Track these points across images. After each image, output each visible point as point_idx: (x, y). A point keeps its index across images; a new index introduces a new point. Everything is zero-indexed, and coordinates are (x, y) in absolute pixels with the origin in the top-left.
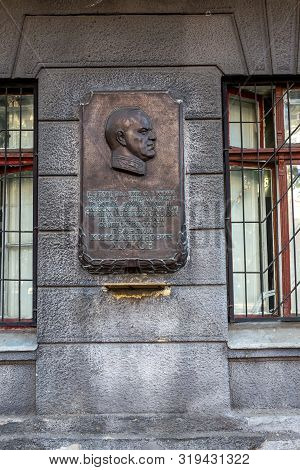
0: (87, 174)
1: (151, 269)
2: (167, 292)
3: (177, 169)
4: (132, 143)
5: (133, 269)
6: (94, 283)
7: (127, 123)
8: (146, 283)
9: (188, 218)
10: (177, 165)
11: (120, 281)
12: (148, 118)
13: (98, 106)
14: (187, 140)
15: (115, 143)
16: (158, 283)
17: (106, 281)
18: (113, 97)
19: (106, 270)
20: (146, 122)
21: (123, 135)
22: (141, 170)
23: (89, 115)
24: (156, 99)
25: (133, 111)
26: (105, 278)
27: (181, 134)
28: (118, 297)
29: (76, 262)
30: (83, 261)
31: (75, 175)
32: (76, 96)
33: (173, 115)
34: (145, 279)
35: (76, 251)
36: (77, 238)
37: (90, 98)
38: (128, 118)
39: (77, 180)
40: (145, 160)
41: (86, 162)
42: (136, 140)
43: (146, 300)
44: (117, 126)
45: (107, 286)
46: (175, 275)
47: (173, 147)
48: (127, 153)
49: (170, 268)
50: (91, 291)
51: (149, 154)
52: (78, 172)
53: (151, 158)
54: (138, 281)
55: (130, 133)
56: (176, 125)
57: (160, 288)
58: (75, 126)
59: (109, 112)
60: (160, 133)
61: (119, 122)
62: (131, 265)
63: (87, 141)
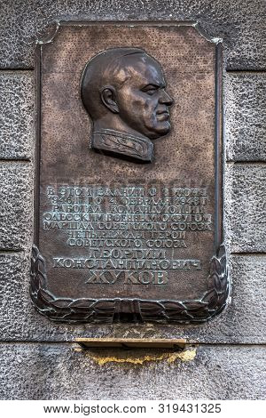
0: (48, 157)
1: (162, 317)
2: (189, 355)
3: (210, 154)
4: (129, 108)
5: (129, 316)
6: (59, 338)
7: (122, 75)
8: (152, 339)
9: (229, 234)
10: (211, 146)
11: (104, 336)
12: (159, 67)
13: (69, 45)
14: (230, 105)
15: (99, 108)
16: (174, 339)
17: (79, 335)
18: (96, 32)
19: (80, 316)
20: (155, 73)
21: (114, 96)
22: (146, 153)
23: (52, 61)
24: (174, 36)
25: (131, 56)
26: (78, 330)
27: (218, 95)
28: (102, 361)
29: (26, 301)
30: (40, 302)
31: (25, 160)
32: (30, 28)
33: (205, 63)
34: (152, 333)
35: (26, 284)
36: (28, 264)
37: (54, 33)
38: (123, 66)
39: (30, 168)
40: (152, 138)
41: (46, 139)
42: (137, 103)
43: (151, 366)
44: (103, 80)
45: (80, 343)
46: (204, 328)
47: (204, 117)
48: (120, 125)
49: (195, 316)
50: (52, 351)
51: (161, 127)
52: (31, 154)
53: (165, 133)
54: (137, 336)
55: (127, 92)
56: (210, 80)
57: (178, 348)
58: (27, 79)
59: (89, 56)
60: (181, 93)
61: (106, 73)
62: (126, 309)
63: (48, 104)
